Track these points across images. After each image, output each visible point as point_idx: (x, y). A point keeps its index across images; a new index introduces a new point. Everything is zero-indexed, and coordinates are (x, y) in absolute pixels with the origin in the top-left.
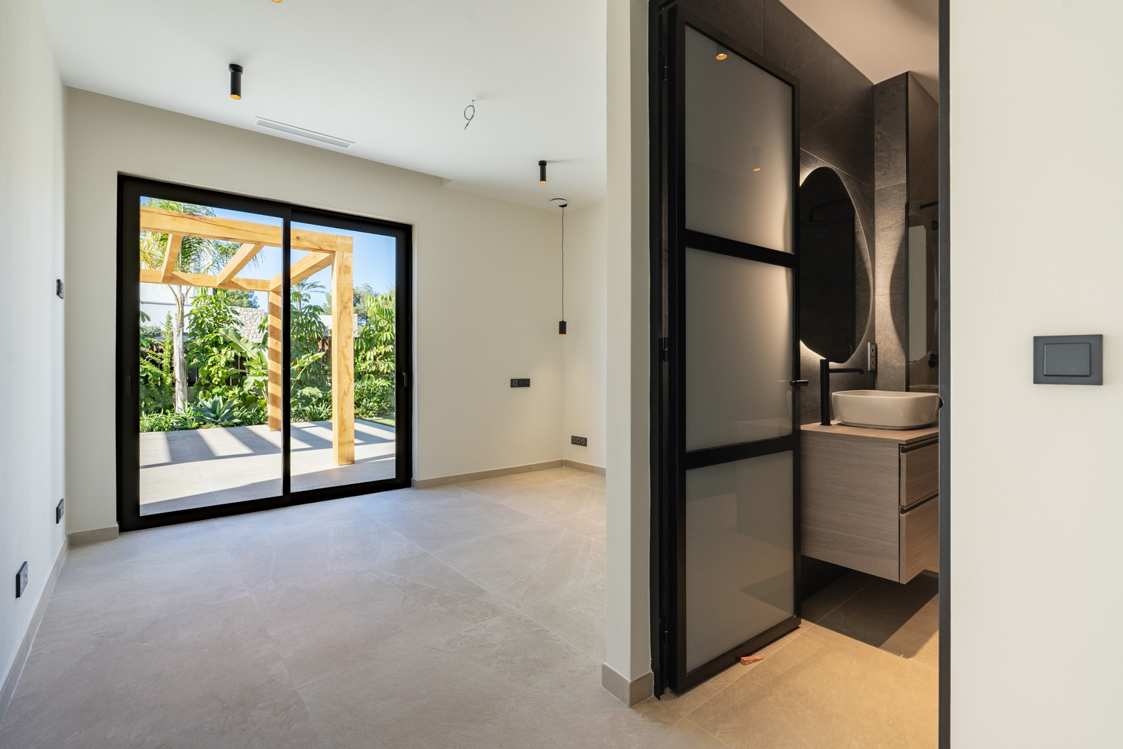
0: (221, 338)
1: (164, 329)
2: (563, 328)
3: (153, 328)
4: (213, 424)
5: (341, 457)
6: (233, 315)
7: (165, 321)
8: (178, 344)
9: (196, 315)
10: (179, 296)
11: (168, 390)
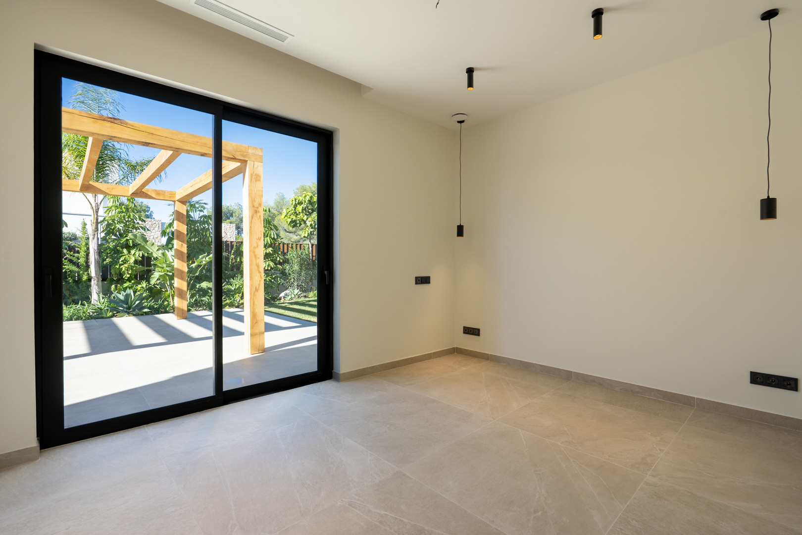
0: (131, 241)
1: (79, 234)
2: (460, 231)
3: (69, 233)
4: (126, 314)
5: (253, 346)
6: (140, 222)
7: (80, 227)
8: (93, 246)
9: (108, 222)
10: (94, 205)
11: (84, 284)
